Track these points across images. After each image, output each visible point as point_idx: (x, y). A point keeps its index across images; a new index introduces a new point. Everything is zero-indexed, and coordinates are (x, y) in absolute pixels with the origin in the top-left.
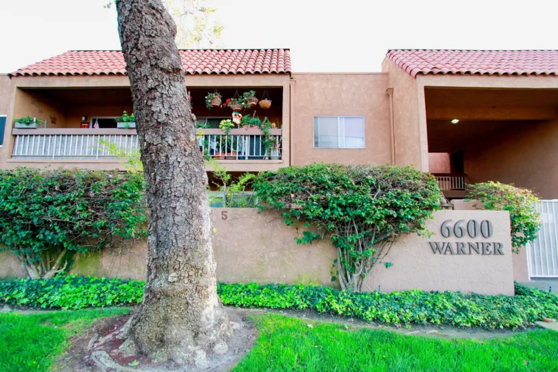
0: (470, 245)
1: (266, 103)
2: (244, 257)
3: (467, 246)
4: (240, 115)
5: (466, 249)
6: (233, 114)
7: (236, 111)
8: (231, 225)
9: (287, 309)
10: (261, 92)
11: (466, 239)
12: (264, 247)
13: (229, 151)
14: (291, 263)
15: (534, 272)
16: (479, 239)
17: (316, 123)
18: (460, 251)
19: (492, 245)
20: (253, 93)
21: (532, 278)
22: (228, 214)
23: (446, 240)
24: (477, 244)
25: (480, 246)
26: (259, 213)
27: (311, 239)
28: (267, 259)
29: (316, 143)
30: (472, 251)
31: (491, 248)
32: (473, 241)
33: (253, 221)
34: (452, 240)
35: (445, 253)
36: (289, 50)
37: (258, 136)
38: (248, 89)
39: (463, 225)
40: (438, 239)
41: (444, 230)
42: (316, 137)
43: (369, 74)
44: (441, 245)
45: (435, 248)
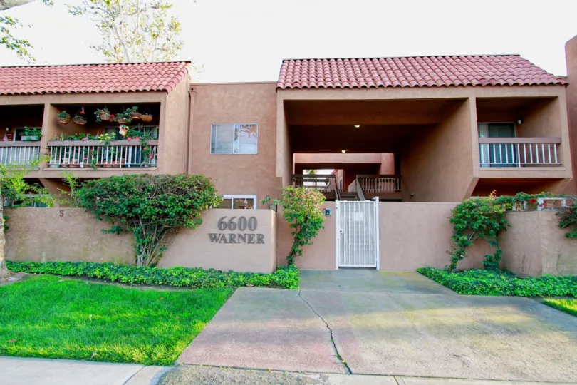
0: (240, 236)
1: (147, 117)
2: (74, 244)
3: (237, 236)
4: (127, 128)
5: (236, 239)
6: (121, 127)
7: (123, 124)
8: (66, 220)
9: (71, 276)
10: (143, 108)
11: (237, 232)
12: (89, 237)
13: (114, 160)
14: (107, 249)
15: (342, 262)
16: (247, 231)
17: (214, 130)
18: (232, 240)
19: (256, 236)
20: (135, 108)
21: (339, 267)
22: (64, 213)
23: (222, 232)
24: (245, 234)
25: (247, 236)
26: (86, 211)
27: (119, 231)
28: (90, 246)
29: (213, 150)
30: (241, 240)
31: (255, 239)
32: (242, 233)
33: (81, 218)
34: (227, 232)
35: (220, 242)
36: (190, 62)
37: (138, 147)
38: (130, 105)
39: (235, 221)
40: (216, 231)
41: (221, 224)
42: (213, 144)
43: (265, 83)
44: (217, 236)
45: (213, 238)
